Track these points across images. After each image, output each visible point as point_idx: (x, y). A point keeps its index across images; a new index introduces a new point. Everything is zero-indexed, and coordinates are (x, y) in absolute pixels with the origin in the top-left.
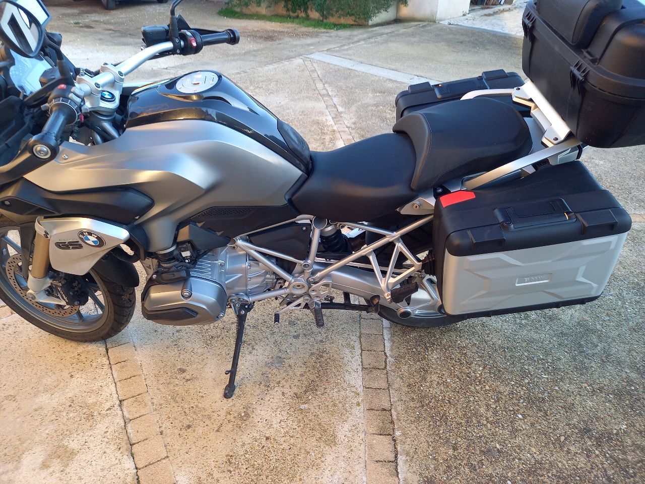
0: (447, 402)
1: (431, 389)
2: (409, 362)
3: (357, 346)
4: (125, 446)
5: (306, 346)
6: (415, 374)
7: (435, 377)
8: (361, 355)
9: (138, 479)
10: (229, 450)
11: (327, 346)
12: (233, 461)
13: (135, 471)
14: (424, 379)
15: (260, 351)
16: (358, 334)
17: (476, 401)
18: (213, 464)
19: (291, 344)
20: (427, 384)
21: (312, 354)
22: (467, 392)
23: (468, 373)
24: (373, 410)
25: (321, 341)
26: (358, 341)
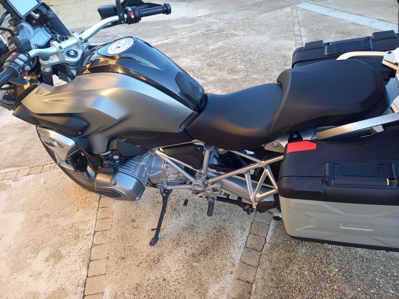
0: (298, 290)
1: (289, 276)
2: (281, 250)
3: (248, 229)
4: (87, 260)
5: (212, 221)
6: (282, 261)
7: (296, 268)
8: (248, 237)
9: (85, 283)
10: (139, 281)
11: (227, 224)
12: (139, 289)
13: (86, 278)
14: (287, 266)
15: (183, 218)
16: (252, 220)
17: (322, 296)
18: (127, 287)
19: (204, 218)
20: (288, 271)
21: (214, 228)
22: (317, 286)
23: (324, 271)
24: (240, 279)
25: (224, 220)
26: (250, 226)
